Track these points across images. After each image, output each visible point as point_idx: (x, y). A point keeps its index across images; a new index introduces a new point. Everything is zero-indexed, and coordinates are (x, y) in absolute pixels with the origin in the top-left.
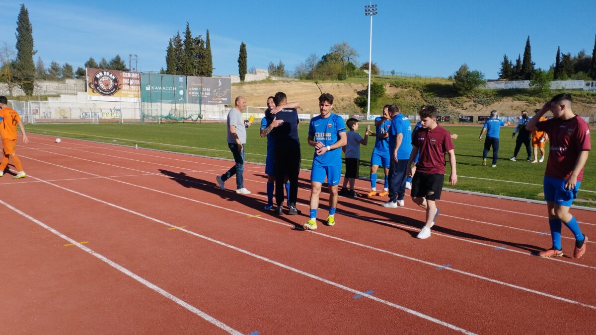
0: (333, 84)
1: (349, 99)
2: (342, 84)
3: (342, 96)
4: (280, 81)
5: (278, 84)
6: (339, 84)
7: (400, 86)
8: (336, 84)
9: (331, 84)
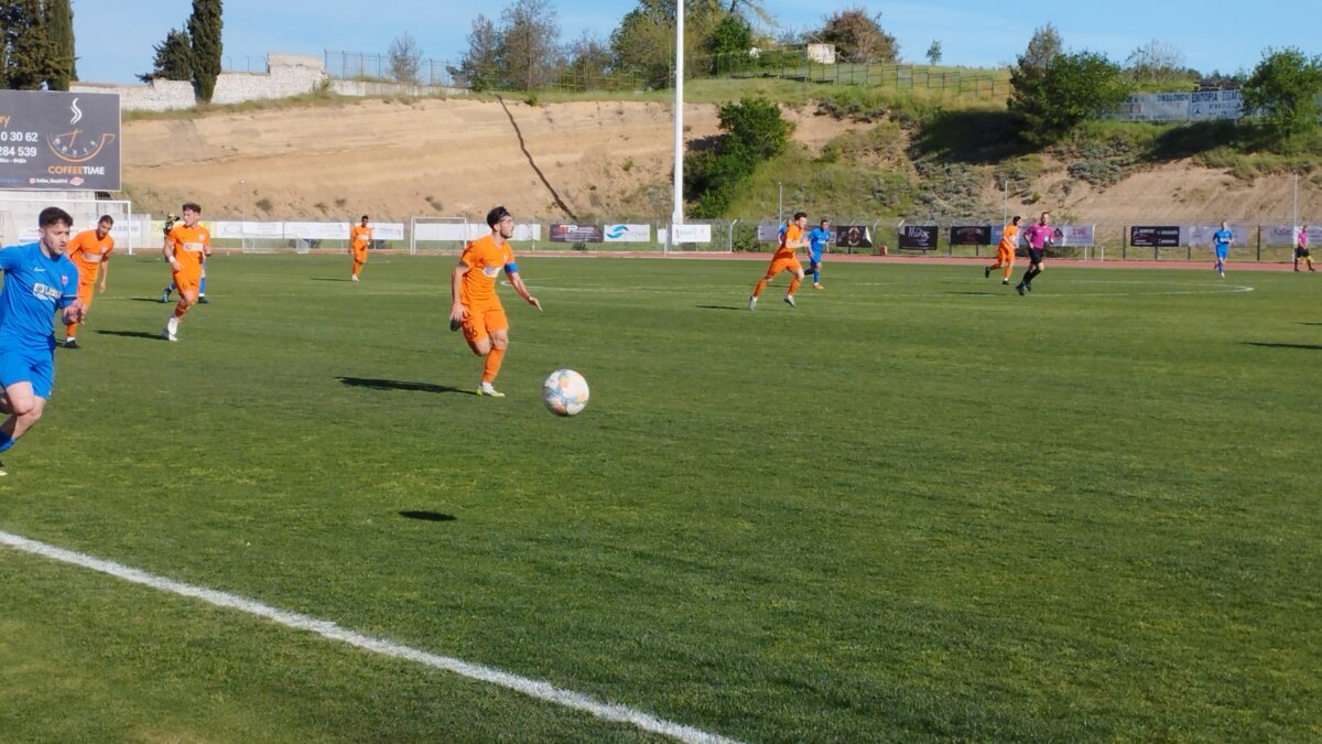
0: (602, 104)
1: (650, 165)
2: (639, 106)
3: (627, 153)
4: (368, 97)
5: (357, 109)
6: (627, 105)
7: (851, 111)
8: (613, 105)
9: (591, 106)
